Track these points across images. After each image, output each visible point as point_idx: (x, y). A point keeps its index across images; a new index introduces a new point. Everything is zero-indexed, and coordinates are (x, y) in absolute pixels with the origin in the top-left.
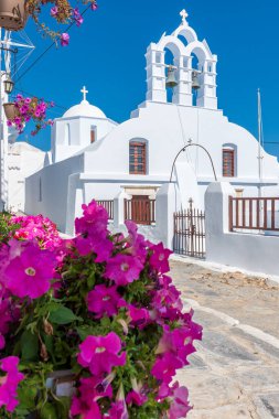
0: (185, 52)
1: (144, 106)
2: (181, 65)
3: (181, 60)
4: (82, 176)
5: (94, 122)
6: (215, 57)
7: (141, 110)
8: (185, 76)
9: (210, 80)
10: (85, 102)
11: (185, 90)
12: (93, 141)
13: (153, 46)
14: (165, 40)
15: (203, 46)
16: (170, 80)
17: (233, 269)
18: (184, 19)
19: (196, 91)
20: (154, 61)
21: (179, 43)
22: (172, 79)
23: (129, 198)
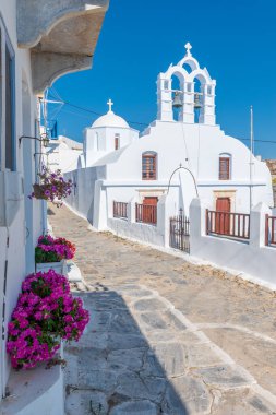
0: (188, 78)
1: (154, 125)
2: (186, 90)
3: (186, 85)
4: (105, 183)
5: (117, 131)
6: (214, 82)
7: (152, 129)
8: (189, 99)
9: (210, 101)
10: (110, 113)
11: (188, 111)
12: (116, 148)
13: (162, 75)
14: (172, 70)
15: (204, 73)
16: (176, 103)
17: (206, 263)
18: (188, 51)
19: (198, 110)
20: (162, 88)
21: (184, 72)
22: (178, 102)
23: (140, 202)
